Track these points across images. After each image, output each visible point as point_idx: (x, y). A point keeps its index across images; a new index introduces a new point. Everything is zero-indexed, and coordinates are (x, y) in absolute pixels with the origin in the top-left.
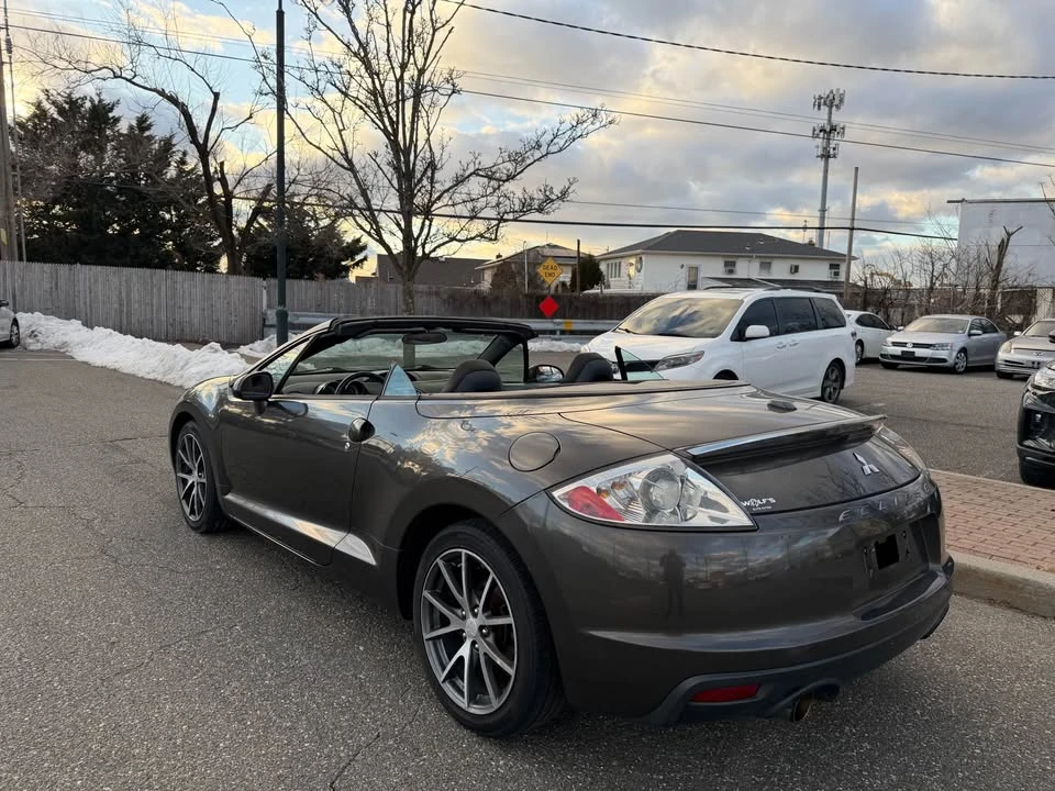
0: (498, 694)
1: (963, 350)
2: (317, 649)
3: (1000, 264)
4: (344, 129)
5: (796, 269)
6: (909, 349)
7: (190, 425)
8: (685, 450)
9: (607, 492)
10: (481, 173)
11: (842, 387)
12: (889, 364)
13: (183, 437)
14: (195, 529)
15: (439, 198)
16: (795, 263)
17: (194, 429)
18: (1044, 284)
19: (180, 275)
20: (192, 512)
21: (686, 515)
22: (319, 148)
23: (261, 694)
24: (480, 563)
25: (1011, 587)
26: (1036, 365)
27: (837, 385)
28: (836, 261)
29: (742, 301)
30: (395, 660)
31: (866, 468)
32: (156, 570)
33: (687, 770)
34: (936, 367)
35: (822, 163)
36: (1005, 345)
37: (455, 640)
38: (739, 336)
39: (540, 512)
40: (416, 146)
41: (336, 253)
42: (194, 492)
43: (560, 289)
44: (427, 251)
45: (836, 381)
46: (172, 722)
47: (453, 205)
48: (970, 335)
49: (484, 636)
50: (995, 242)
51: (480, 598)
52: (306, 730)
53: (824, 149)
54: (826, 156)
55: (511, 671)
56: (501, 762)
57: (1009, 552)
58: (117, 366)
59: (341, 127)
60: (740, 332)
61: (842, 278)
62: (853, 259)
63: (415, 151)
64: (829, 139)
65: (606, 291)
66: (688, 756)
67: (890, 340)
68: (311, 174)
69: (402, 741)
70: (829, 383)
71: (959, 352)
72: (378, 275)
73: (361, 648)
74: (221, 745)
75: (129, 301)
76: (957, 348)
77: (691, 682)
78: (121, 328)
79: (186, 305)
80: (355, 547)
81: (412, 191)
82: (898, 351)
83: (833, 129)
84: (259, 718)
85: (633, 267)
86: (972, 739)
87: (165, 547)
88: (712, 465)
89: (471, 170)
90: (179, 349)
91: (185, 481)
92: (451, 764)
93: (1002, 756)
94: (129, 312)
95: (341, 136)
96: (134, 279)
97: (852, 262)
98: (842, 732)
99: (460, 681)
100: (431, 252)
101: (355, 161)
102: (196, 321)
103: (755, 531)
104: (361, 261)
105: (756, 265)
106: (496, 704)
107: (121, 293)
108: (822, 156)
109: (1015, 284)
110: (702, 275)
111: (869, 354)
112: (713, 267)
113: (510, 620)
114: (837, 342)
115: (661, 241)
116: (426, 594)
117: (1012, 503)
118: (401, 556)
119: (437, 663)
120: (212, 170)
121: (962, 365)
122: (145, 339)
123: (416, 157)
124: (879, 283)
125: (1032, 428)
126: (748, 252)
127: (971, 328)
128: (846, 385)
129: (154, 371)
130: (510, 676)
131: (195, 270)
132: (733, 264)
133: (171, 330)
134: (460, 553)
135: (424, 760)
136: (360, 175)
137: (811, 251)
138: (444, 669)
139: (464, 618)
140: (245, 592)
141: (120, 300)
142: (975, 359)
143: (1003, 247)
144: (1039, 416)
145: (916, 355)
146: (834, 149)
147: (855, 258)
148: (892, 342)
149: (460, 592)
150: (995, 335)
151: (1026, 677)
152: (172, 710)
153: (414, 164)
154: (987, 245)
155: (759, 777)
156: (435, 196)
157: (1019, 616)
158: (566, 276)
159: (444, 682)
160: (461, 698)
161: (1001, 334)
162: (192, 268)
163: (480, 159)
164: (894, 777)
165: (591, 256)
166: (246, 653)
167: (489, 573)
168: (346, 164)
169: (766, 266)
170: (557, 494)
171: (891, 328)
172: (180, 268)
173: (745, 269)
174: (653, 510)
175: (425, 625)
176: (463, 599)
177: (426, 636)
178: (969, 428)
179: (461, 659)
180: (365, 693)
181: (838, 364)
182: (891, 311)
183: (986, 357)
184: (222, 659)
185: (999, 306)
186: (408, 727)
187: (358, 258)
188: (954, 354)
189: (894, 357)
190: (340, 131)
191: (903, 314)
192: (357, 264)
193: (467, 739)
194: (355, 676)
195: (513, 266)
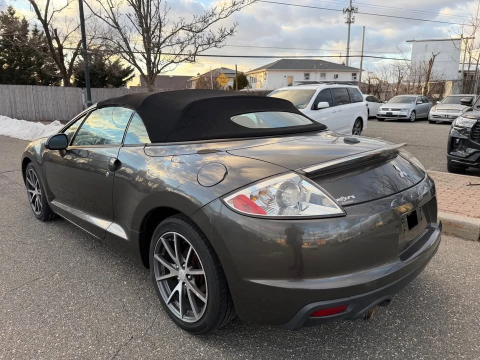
0: (199, 311)
1: (414, 111)
2: (101, 285)
3: (430, 71)
4: (113, 7)
5: (337, 76)
6: (390, 111)
7: (30, 164)
8: (301, 170)
9: (256, 197)
10: (185, 28)
11: (362, 130)
12: (381, 118)
13: (28, 171)
14: (39, 219)
15: (164, 41)
16: (336, 73)
17: (32, 166)
18: (449, 79)
19: (40, 88)
20: (37, 210)
21: (301, 208)
22: (100, 17)
23: (66, 316)
24: (184, 240)
25: (456, 226)
26: (446, 117)
27: (359, 129)
28: (355, 72)
29: (316, 90)
30: (143, 289)
31: (401, 174)
32: (15, 243)
33: (305, 345)
34: (402, 120)
35: (347, 25)
36: (433, 108)
37: (174, 281)
38: (315, 107)
39: (217, 210)
40: (150, 13)
41: (117, 74)
42: (37, 200)
43: (228, 89)
44: (159, 69)
45: (359, 128)
46: (11, 338)
47: (171, 45)
48: (417, 104)
49: (189, 280)
50: (428, 60)
51: (186, 258)
52: (90, 337)
53: (349, 19)
54: (349, 22)
55: (205, 300)
56: (202, 349)
57: (452, 208)
58: (9, 134)
59: (111, 6)
60: (315, 105)
61: (358, 80)
62: (362, 70)
63: (150, 18)
64: (350, 14)
65: (250, 90)
66: (305, 336)
67: (381, 107)
68: (101, 34)
69: (146, 340)
70: (356, 129)
71: (412, 112)
72: (140, 85)
73: (125, 283)
74: (39, 351)
75: (15, 102)
76: (411, 110)
77: (310, 306)
78: (12, 116)
79: (44, 102)
80: (117, 230)
81: (150, 38)
82: (385, 112)
83: (352, 9)
84: (64, 331)
85: (262, 78)
86: (451, 312)
87: (22, 230)
88: (315, 177)
89: (180, 26)
90: (39, 124)
91: (32, 194)
92: (174, 353)
93: (468, 322)
94: (16, 107)
95: (111, 10)
96: (17, 91)
97: (362, 72)
98: (384, 314)
99: (178, 303)
100: (161, 69)
101: (119, 23)
102: (50, 110)
103: (345, 216)
104: (132, 77)
105: (319, 75)
106: (197, 317)
107: (10, 98)
108: (347, 22)
109: (436, 79)
110: (295, 80)
111: (371, 115)
112: (299, 76)
113: (202, 272)
114: (360, 108)
115: (275, 64)
116: (156, 256)
117: (448, 182)
118: (141, 235)
119: (164, 293)
120: (51, 34)
121: (413, 118)
122: (22, 120)
123: (151, 20)
124: (374, 82)
125: (454, 146)
126: (315, 69)
127: (417, 101)
128: (364, 129)
129: (27, 136)
130: (204, 303)
131: (48, 85)
132: (308, 75)
133: (37, 115)
134: (173, 234)
135: (158, 351)
136: (123, 31)
137: (343, 68)
138: (168, 296)
139: (178, 269)
140: (63, 254)
141: (11, 102)
142: (419, 115)
143: (431, 62)
144: (458, 140)
145: (393, 114)
146: (353, 19)
147: (363, 70)
148: (383, 108)
149: (175, 255)
150: (427, 104)
151: (471, 274)
152: (13, 330)
153: (150, 24)
154: (424, 62)
155: (344, 346)
156: (162, 40)
157: (461, 240)
158: (231, 83)
159: (169, 304)
160: (178, 312)
161: (431, 103)
162: (47, 84)
163: (184, 21)
164: (415, 340)
165: (242, 73)
166: (61, 291)
167: (190, 246)
168: (115, 25)
169: (323, 75)
170: (226, 200)
171: (382, 102)
172: (40, 84)
173: (314, 77)
174: (283, 206)
175: (157, 272)
176: (176, 259)
177: (157, 279)
178: (420, 147)
179: (177, 292)
180: (126, 310)
181: (360, 119)
182: (381, 94)
183: (424, 114)
184: (45, 295)
185: (429, 90)
186: (149, 331)
187: (130, 76)
188: (410, 113)
189: (383, 115)
190: (111, 8)
191: (386, 96)
192: (129, 79)
193: (182, 336)
194: (121, 300)
195: (205, 78)
